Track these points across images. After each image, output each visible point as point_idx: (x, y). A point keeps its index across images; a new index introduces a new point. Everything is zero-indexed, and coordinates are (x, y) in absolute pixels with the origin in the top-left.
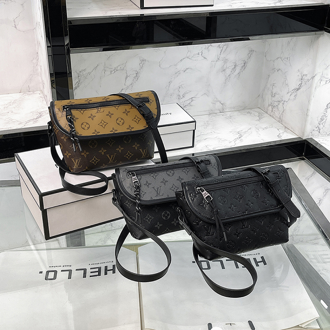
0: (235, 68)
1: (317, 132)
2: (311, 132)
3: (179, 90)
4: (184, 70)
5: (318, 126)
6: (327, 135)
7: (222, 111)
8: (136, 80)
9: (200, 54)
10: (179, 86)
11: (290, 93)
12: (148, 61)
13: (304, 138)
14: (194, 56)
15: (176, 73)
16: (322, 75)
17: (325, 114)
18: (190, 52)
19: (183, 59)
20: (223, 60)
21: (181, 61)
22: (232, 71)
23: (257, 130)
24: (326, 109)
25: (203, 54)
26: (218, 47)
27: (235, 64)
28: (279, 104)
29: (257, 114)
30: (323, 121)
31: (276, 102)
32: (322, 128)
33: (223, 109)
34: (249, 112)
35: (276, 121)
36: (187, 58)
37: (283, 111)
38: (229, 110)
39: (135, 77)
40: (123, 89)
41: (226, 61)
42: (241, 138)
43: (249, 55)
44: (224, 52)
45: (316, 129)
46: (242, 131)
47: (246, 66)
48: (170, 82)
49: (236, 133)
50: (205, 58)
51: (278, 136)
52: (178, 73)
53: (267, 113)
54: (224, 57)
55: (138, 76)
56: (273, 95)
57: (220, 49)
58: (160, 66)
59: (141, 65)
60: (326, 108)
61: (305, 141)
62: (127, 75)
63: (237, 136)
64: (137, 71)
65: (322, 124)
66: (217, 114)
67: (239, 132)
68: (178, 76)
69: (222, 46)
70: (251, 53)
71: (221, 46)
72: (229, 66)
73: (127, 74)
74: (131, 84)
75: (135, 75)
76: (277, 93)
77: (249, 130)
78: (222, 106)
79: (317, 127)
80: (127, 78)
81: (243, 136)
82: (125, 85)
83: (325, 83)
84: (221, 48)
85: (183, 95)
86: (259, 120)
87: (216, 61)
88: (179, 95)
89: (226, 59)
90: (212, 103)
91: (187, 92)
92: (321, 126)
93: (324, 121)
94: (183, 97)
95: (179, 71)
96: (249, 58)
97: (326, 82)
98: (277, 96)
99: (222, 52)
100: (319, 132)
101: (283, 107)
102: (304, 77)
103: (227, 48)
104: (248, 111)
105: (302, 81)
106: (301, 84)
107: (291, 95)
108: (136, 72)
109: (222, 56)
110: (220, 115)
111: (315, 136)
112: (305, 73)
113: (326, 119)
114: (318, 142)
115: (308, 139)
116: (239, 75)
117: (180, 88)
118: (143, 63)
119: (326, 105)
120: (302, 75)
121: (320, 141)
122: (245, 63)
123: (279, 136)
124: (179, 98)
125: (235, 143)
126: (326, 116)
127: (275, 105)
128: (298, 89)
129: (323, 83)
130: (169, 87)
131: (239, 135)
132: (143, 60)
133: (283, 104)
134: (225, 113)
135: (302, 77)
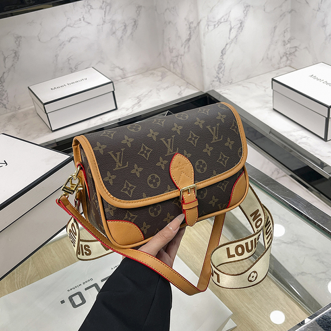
0: (125, 28)
1: (217, 82)
2: (211, 84)
3: (70, 62)
4: (69, 40)
5: (217, 76)
6: (229, 84)
7: (124, 77)
8: (16, 60)
9: (82, 19)
10: (68, 58)
11: (184, 46)
12: (24, 37)
13: (205, 92)
14: (76, 23)
15: (60, 45)
16: (208, 19)
17: (221, 61)
18: (69, 19)
19: (64, 28)
20: (110, 22)
21: (62, 30)
22: (123, 33)
23: (158, 91)
24: (221, 56)
25: (85, 19)
26: (100, 8)
27: (124, 24)
28: (177, 59)
29: (160, 74)
30: (221, 70)
31: (174, 57)
32: (222, 77)
33: (124, 75)
34: (152, 74)
35: (179, 78)
36: (68, 27)
37: (183, 66)
38: (132, 75)
39: (14, 57)
40: (4, 73)
41: (113, 22)
42: (140, 103)
43: (138, 12)
44: (108, 13)
45: (216, 80)
46: (141, 95)
47: (138, 24)
48: (56, 56)
49: (135, 98)
50: (89, 23)
51: (178, 94)
52: (62, 45)
53: (170, 71)
54: (111, 19)
55: (17, 55)
56: (171, 51)
57: (103, 12)
58: (39, 40)
59: (17, 42)
60: (222, 54)
61: (207, 94)
62: (4, 57)
63: (136, 101)
64: (15, 50)
65: (222, 74)
66: (120, 81)
67: (139, 96)
68: (63, 48)
69: (105, 7)
70: (139, 9)
71: (103, 7)
72: (119, 28)
73: (3, 55)
74: (12, 66)
75: (14, 55)
76: (173, 48)
77: (149, 93)
78: (122, 71)
79: (216, 78)
80: (5, 59)
81: (142, 101)
82: (5, 68)
83: (213, 28)
84: (104, 10)
85: (76, 67)
86: (161, 81)
87: (103, 24)
88: (71, 68)
89: (113, 21)
90: (110, 70)
91: (79, 63)
92: (221, 75)
93: (223, 69)
94: (76, 69)
95: (63, 42)
96: (139, 15)
97: (213, 26)
98: (174, 51)
99: (106, 14)
100: (220, 82)
101: (182, 62)
102: (191, 25)
103: (110, 8)
104: (150, 72)
105: (190, 30)
106: (190, 33)
107: (185, 47)
108: (14, 52)
109: (108, 18)
110: (121, 81)
111: (217, 87)
112: (191, 20)
113: (224, 67)
114: (219, 93)
115: (209, 91)
116: (132, 36)
117: (69, 60)
118: (18, 40)
119: (221, 51)
120: (189, 23)
121: (221, 91)
122: (135, 22)
123: (180, 94)
124: (72, 71)
125: (133, 109)
126: (223, 63)
127: (175, 61)
128: (189, 40)
129: (211, 28)
130: (57, 60)
131: (138, 100)
132: (18, 37)
133: (181, 58)
134: (127, 78)
135: (190, 26)
